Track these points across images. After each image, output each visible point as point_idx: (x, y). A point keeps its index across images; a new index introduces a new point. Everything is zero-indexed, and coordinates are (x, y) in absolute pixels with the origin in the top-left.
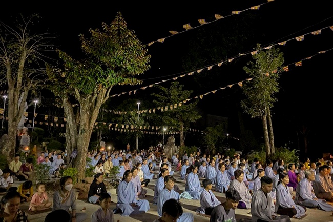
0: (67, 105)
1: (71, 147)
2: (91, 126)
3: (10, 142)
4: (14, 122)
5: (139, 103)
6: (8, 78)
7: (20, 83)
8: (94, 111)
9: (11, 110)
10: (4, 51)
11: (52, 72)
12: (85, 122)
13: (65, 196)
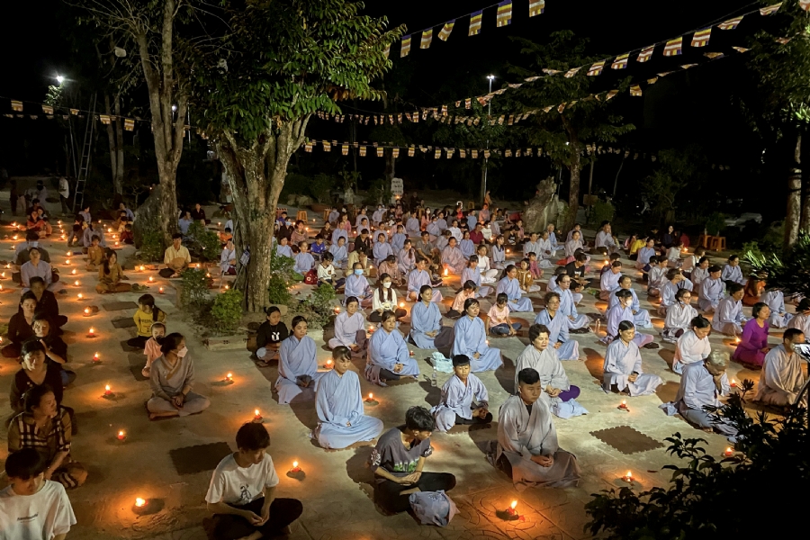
0: (223, 157)
1: (241, 241)
2: (270, 202)
3: (165, 203)
4: (168, 163)
5: (491, 78)
6: (145, 68)
7: (168, 77)
8: (275, 172)
9: (160, 138)
10: (128, 7)
11: (187, 82)
12: (256, 196)
13: (171, 367)
